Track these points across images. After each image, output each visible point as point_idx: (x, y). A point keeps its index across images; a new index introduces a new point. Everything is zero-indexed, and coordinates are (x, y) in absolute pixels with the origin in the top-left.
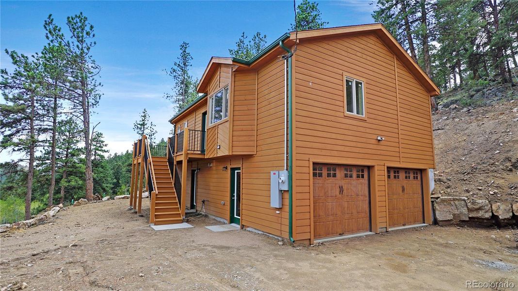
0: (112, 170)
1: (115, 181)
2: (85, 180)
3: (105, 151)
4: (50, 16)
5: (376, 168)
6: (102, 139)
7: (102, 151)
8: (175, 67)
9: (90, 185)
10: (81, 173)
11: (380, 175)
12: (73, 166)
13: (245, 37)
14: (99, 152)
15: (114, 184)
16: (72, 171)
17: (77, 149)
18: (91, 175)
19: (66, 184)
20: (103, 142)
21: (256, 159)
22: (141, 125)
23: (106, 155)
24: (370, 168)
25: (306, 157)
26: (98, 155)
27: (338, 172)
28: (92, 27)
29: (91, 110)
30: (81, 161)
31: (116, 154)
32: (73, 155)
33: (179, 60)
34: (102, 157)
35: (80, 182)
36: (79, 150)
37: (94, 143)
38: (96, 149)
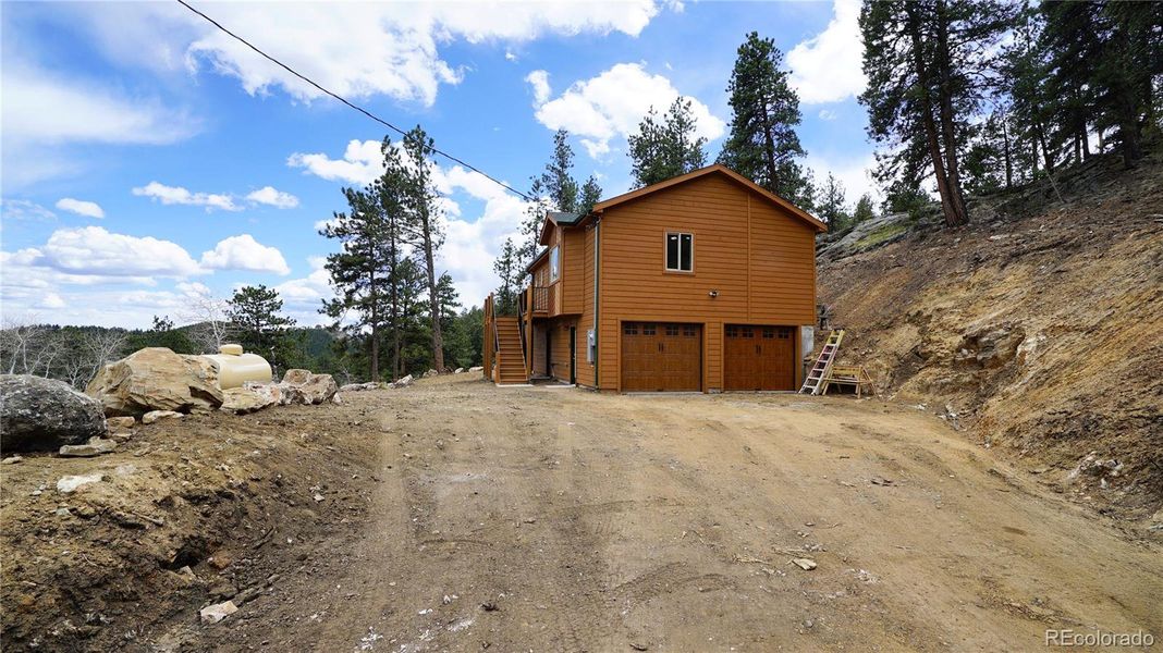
0: (468, 334)
1: (474, 352)
2: (429, 350)
3: (455, 305)
4: (387, 137)
5: (706, 325)
6: (451, 286)
7: (451, 304)
8: (548, 173)
9: (440, 355)
10: (425, 339)
11: (714, 338)
12: (415, 330)
13: (653, 112)
14: (447, 307)
15: (472, 358)
16: (414, 337)
17: (418, 304)
18: (439, 341)
19: (407, 356)
20: (452, 290)
21: (584, 318)
22: (504, 263)
23: (458, 311)
24: (701, 326)
25: (614, 317)
26: (447, 311)
27: (657, 330)
28: (432, 141)
29: (433, 252)
30: (424, 320)
31: (474, 308)
32: (413, 313)
33: (553, 160)
34: (453, 313)
35: (425, 353)
36: (421, 304)
37: (440, 293)
38: (444, 302)
